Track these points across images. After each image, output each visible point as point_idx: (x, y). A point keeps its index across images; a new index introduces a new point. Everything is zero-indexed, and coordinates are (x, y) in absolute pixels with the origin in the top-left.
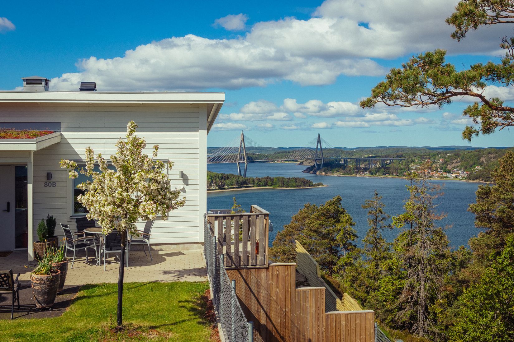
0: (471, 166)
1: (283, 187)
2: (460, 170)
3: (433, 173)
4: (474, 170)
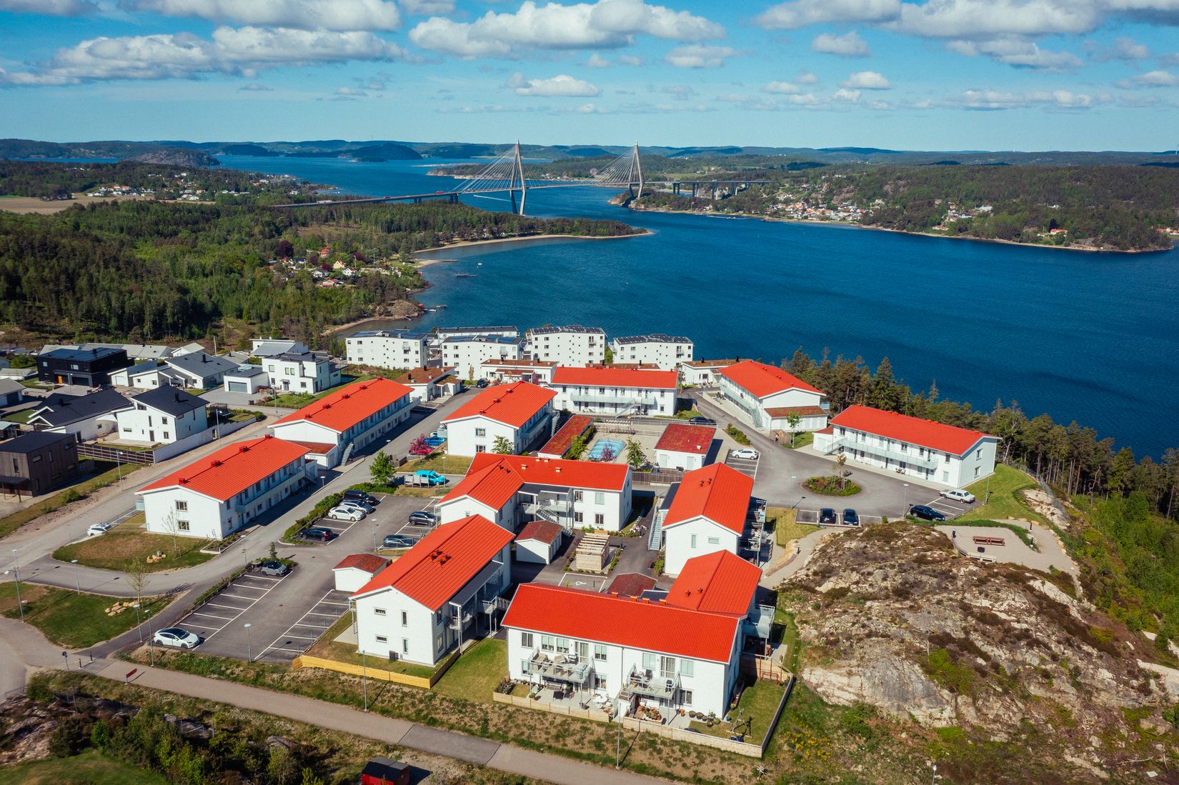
0: (869, 199)
1: (588, 235)
2: (852, 204)
3: (811, 210)
4: (873, 206)
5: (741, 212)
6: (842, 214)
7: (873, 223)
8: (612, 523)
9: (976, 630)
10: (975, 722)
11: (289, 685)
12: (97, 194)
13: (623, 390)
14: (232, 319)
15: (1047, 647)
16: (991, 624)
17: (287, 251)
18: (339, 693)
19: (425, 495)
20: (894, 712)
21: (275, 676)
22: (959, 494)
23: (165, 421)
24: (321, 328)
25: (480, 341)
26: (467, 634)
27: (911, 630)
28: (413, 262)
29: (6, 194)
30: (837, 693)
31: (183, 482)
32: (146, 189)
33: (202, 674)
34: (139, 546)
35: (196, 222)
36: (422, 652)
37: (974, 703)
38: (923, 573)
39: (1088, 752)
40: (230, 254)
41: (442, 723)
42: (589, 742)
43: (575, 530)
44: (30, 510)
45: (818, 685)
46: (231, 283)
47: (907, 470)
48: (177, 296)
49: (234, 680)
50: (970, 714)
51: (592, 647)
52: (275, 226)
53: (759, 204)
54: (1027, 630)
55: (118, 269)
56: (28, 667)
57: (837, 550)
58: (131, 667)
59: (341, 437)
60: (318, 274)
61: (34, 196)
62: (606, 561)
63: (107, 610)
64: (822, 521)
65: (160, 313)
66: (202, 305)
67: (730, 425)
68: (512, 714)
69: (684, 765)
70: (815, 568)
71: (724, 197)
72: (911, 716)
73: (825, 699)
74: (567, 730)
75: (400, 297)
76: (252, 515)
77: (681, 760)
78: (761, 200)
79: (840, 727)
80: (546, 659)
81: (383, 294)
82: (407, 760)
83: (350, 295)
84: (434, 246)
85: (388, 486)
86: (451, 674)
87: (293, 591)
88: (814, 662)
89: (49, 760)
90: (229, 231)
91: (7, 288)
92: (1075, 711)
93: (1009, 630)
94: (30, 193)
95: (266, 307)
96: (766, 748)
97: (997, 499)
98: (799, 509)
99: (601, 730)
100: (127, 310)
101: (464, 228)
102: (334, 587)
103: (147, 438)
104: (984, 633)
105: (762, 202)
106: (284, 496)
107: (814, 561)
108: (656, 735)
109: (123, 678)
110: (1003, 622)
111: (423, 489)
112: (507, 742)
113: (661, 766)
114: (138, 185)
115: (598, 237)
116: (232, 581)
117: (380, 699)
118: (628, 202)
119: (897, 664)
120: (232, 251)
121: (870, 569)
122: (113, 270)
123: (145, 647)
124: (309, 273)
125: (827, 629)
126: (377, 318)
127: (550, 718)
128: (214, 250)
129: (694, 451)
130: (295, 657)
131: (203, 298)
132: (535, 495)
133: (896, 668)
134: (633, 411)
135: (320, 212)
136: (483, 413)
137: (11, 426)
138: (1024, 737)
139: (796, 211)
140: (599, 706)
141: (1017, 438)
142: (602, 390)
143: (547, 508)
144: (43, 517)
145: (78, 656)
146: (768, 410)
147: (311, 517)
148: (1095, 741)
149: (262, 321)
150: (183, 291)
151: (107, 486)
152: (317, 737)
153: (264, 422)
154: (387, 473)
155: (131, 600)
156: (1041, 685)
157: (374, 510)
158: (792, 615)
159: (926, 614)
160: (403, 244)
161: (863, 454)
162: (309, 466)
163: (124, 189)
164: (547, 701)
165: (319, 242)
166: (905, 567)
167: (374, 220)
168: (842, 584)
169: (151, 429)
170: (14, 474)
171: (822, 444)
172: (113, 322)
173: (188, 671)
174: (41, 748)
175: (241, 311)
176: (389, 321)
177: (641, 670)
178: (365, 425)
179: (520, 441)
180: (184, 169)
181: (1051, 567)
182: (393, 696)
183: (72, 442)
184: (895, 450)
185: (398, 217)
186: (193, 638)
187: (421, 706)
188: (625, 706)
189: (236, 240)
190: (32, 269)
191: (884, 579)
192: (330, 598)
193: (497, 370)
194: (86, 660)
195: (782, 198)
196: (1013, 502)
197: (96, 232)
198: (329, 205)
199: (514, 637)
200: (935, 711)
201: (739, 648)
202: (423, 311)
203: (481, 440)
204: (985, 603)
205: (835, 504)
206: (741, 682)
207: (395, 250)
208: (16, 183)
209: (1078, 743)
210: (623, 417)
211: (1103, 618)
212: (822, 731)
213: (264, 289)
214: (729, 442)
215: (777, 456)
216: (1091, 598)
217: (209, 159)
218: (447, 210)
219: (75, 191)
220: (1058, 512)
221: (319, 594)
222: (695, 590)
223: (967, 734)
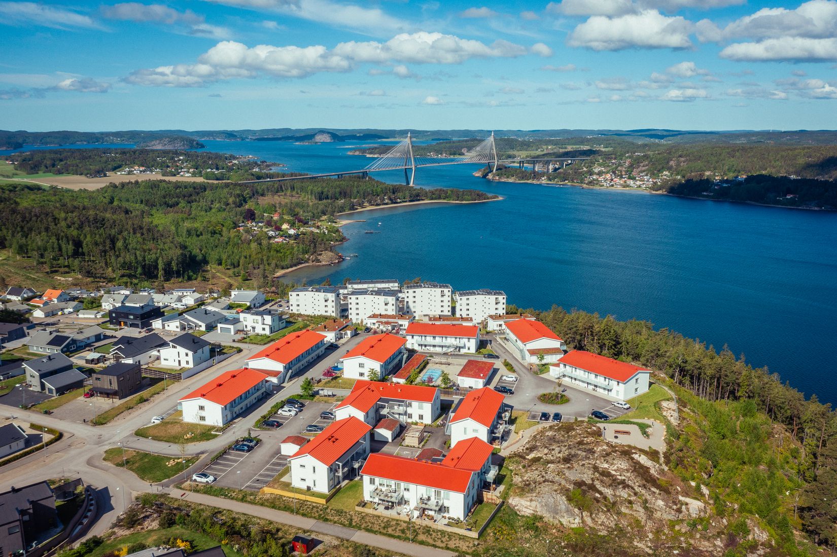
0: (659, 171)
1: (458, 200)
2: (647, 175)
3: (617, 180)
4: (662, 176)
5: (567, 182)
6: (638, 183)
7: (660, 189)
8: (428, 420)
9: (598, 480)
10: (591, 525)
11: (258, 502)
12: (123, 173)
13: (446, 338)
14: (215, 266)
15: (633, 488)
16: (606, 477)
17: (251, 216)
18: (282, 505)
19: (330, 401)
20: (551, 520)
21: (252, 497)
22: (621, 404)
23: (187, 355)
24: (274, 272)
25: (372, 294)
26: (345, 477)
27: (566, 479)
28: (336, 222)
29: (62, 173)
30: (524, 510)
31: (203, 396)
32: (156, 169)
33: (216, 496)
34: (180, 429)
35: (190, 195)
36: (323, 487)
37: (591, 516)
38: (579, 449)
39: (646, 541)
40: (213, 220)
41: (331, 521)
42: (399, 530)
43: (407, 423)
44: (118, 408)
45: (515, 506)
46: (214, 241)
47: (598, 389)
48: (179, 252)
49: (232, 499)
50: (588, 521)
51: (403, 485)
52: (244, 197)
53: (580, 176)
54: (624, 480)
55: (142, 234)
56: (132, 491)
57: (541, 436)
58: (183, 492)
59: (285, 367)
60: (271, 233)
61: (81, 174)
62: (421, 440)
63: (167, 463)
64: (541, 419)
65: (169, 264)
66: (195, 256)
67: (506, 360)
68: (363, 517)
69: (442, 541)
70: (527, 446)
71: (555, 170)
72: (560, 521)
73: (518, 513)
74: (388, 525)
75: (326, 250)
76: (237, 413)
77: (440, 539)
78: (581, 172)
79: (523, 526)
80: (381, 491)
81: (315, 247)
82: (313, 536)
83: (293, 248)
84: (350, 209)
85: (310, 396)
86: (336, 497)
87: (260, 454)
88: (516, 495)
89: (159, 529)
90: (212, 201)
91: (74, 249)
92: (643, 520)
93: (615, 480)
94: (79, 173)
95: (237, 257)
96: (481, 534)
97: (644, 407)
98: (531, 412)
99: (405, 525)
100: (147, 262)
101: (372, 196)
102: (280, 453)
103: (177, 364)
104: (602, 481)
105: (582, 174)
106: (254, 401)
107: (529, 442)
108: (430, 527)
109: (179, 497)
110: (613, 476)
111: (329, 398)
112: (361, 530)
113: (431, 541)
114: (150, 166)
115: (464, 202)
116: (229, 449)
117: (302, 509)
118: (487, 175)
119: (554, 496)
120: (215, 217)
121: (554, 447)
122: (139, 235)
123: (189, 482)
124: (266, 233)
125: (526, 478)
126: (310, 264)
127: (382, 518)
128: (202, 216)
129: (479, 377)
130: (261, 488)
131: (196, 251)
132: (386, 404)
133: (553, 498)
134: (452, 349)
135: (273, 186)
136: (363, 354)
137: (101, 356)
138: (615, 533)
139: (606, 180)
140: (405, 514)
141: (683, 365)
142: (434, 337)
143: (392, 411)
144: (127, 411)
145: (157, 487)
146: (528, 350)
147: (269, 414)
148: (650, 536)
149: (234, 267)
150: (184, 247)
151: (158, 394)
152: (272, 526)
153: (242, 354)
154: (310, 389)
155: (179, 458)
156: (627, 507)
157: (302, 410)
158: (511, 471)
159: (575, 471)
160: (329, 209)
161: (575, 379)
162: (267, 384)
163: (141, 169)
164: (381, 511)
165: (273, 208)
166: (571, 446)
167: (310, 192)
168: (539, 455)
169: (179, 359)
170: (109, 387)
171: (554, 373)
172: (139, 270)
173: (209, 494)
174: (155, 525)
175: (221, 260)
176: (319, 266)
177: (425, 497)
178: (298, 359)
179: (384, 370)
180: (181, 154)
181: (650, 447)
182: (308, 508)
183: (137, 367)
184: (592, 377)
185: (326, 189)
186: (211, 478)
187: (321, 512)
188: (416, 514)
189: (217, 208)
190: (88, 236)
191: (559, 453)
192: (279, 458)
193: (377, 322)
194: (160, 488)
195: (596, 170)
196: (653, 409)
197: (125, 205)
198: (279, 181)
199: (366, 478)
200: (571, 519)
201: (476, 487)
202: (341, 259)
203: (362, 370)
204: (606, 466)
205: (551, 409)
206: (475, 503)
207: (324, 213)
208: (69, 165)
209: (642, 536)
210: (445, 354)
211: (670, 474)
212: (513, 527)
213: (236, 245)
214: (503, 370)
215: (528, 379)
216: (667, 464)
217: (197, 143)
218: (360, 183)
219: (109, 171)
220: (676, 414)
221: (273, 456)
222: (455, 458)
223: (586, 531)
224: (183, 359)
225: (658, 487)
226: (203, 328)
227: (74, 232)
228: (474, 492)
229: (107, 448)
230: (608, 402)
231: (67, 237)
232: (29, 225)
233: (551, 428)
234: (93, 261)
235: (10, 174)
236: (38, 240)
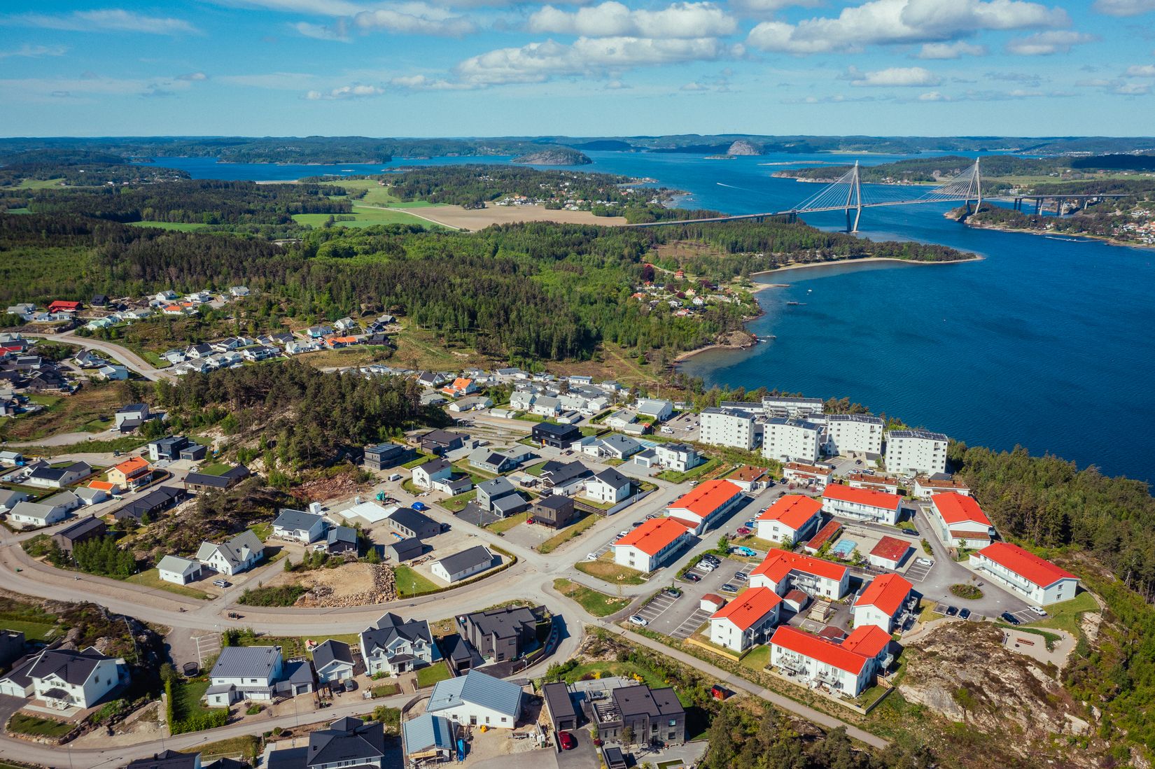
1: (916, 259)
5: (1084, 233)
8: (835, 596)
9: (987, 684)
10: (973, 723)
11: (683, 649)
12: (503, 204)
13: (865, 506)
14: (610, 343)
15: (1019, 698)
16: (996, 683)
17: (649, 275)
18: (703, 656)
19: (744, 561)
20: (936, 711)
21: (678, 644)
22: (1037, 610)
23: (611, 491)
24: (676, 355)
25: (790, 424)
26: (756, 641)
27: (957, 679)
28: (751, 287)
29: (438, 202)
30: (912, 698)
31: (634, 544)
32: (539, 199)
33: (649, 638)
34: (613, 570)
35: (581, 243)
36: (737, 646)
37: (974, 715)
38: (976, 652)
39: (1023, 746)
40: (608, 282)
41: (742, 676)
42: (799, 695)
43: (815, 596)
44: (557, 538)
45: (905, 693)
46: (610, 311)
47: (1017, 589)
48: (574, 327)
49: (662, 643)
50: (971, 719)
51: (805, 658)
52: (641, 247)
53: (1107, 223)
54: (1013, 689)
55: (536, 304)
57: (942, 632)
58: (622, 629)
59: (703, 519)
60: (673, 303)
61: (458, 203)
62: (827, 616)
63: (606, 601)
64: (947, 613)
65: (564, 341)
66: (590, 332)
67: (925, 539)
68: (770, 678)
69: (834, 711)
70: (927, 639)
71: (1072, 211)
72: (943, 714)
73: (906, 699)
74: (791, 689)
75: (738, 329)
76: (661, 563)
77: (833, 709)
78: (1111, 218)
79: (909, 712)
80: (786, 659)
81: (725, 324)
82: (728, 687)
83: (698, 326)
84: (771, 267)
85: (726, 553)
86: (748, 657)
87: (683, 605)
88: (907, 683)
89: (616, 662)
90: (605, 252)
91: (469, 321)
92: (1024, 728)
93: (1003, 687)
94: (455, 201)
95: (634, 334)
96: (868, 712)
97: (1063, 616)
98: (939, 603)
99: (804, 692)
100: (541, 338)
102: (700, 608)
103: (601, 498)
104: (990, 686)
105: (1112, 220)
107: (929, 635)
108: (826, 698)
109: (619, 634)
110: (1002, 683)
111: (744, 558)
112: (767, 689)
113: (825, 710)
114: (531, 193)
115: (924, 262)
116: (656, 596)
117: (719, 662)
118: (964, 217)
119: (942, 691)
121: (951, 645)
122: (532, 306)
123: (626, 622)
124: (667, 302)
125: (919, 669)
126: (718, 345)
127: (785, 683)
128: (595, 275)
129: (892, 558)
130: (685, 638)
131: (590, 325)
132: (797, 576)
133: (940, 692)
134: (869, 519)
135: (676, 231)
136: (778, 519)
137: (533, 479)
138: (995, 734)
140: (805, 682)
142: (852, 504)
143: (802, 583)
144: (564, 543)
145: (601, 621)
146: (951, 531)
147: (688, 567)
148: (1029, 743)
149: (631, 346)
150: (578, 320)
151: (589, 528)
152: (695, 672)
153: (658, 492)
154: (725, 545)
155: (615, 598)
156: (1011, 714)
157: (718, 566)
158: (907, 660)
159: (966, 672)
160: (744, 267)
161: (995, 574)
162: (687, 536)
163: (522, 199)
164: (785, 676)
165: (674, 264)
166: (969, 648)
167: (721, 241)
168: (936, 650)
169: (603, 493)
170: (549, 518)
171: (973, 562)
172: (533, 348)
173: (644, 635)
175: (617, 337)
176: (728, 349)
177: (824, 671)
178: (715, 513)
179: (797, 537)
180: (567, 179)
181: (1049, 662)
182: (724, 662)
183: (568, 498)
184: (1012, 575)
185: (742, 238)
186: (644, 622)
187: (734, 668)
188: (815, 684)
189: (611, 263)
190: (483, 306)
191: (955, 652)
192: (699, 613)
193: (794, 473)
194: (603, 622)
195: (1136, 215)
196: (1071, 619)
197: (511, 255)
198: (683, 224)
199: (774, 647)
200: (955, 714)
201: (870, 670)
202: (756, 341)
203: (776, 533)
204: (997, 672)
205: (960, 603)
206: (868, 684)
207: (737, 272)
208: (446, 193)
209: (1020, 741)
210: (862, 523)
211: (1063, 691)
212: (898, 711)
213: (633, 317)
214: (920, 551)
215: (945, 564)
216: (1063, 680)
217: (583, 158)
218: (785, 231)
219: (487, 200)
220: (1096, 629)
221: (693, 610)
222: (854, 642)
223: (967, 727)
224: (607, 494)
225: (1046, 701)
226: (620, 456)
227: (469, 302)
228: (868, 675)
229: (555, 577)
230: (1025, 604)
231: (463, 307)
232: (427, 292)
233: (955, 624)
234: (487, 335)
235: (384, 201)
236: (437, 310)
